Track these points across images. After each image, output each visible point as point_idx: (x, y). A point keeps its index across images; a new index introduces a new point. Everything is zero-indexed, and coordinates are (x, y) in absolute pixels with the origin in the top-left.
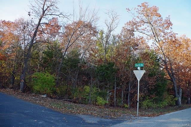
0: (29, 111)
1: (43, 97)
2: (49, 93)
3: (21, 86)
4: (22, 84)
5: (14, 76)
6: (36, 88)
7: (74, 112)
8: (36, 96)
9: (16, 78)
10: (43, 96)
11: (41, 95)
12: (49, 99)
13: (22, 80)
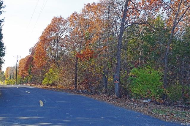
0: (118, 117)
1: (145, 103)
2: (154, 97)
3: (115, 89)
4: (116, 87)
5: (107, 77)
6: (135, 90)
7: (183, 121)
8: (135, 101)
9: (109, 79)
10: (144, 101)
11: (143, 100)
12: (154, 105)
13: (115, 81)
